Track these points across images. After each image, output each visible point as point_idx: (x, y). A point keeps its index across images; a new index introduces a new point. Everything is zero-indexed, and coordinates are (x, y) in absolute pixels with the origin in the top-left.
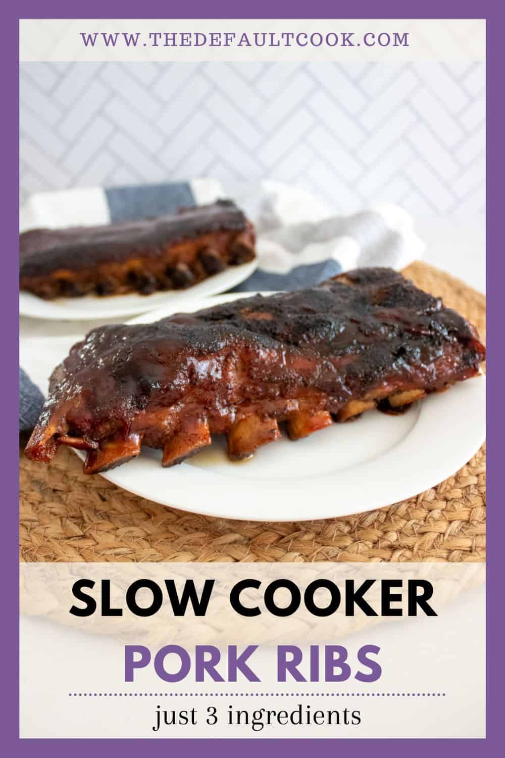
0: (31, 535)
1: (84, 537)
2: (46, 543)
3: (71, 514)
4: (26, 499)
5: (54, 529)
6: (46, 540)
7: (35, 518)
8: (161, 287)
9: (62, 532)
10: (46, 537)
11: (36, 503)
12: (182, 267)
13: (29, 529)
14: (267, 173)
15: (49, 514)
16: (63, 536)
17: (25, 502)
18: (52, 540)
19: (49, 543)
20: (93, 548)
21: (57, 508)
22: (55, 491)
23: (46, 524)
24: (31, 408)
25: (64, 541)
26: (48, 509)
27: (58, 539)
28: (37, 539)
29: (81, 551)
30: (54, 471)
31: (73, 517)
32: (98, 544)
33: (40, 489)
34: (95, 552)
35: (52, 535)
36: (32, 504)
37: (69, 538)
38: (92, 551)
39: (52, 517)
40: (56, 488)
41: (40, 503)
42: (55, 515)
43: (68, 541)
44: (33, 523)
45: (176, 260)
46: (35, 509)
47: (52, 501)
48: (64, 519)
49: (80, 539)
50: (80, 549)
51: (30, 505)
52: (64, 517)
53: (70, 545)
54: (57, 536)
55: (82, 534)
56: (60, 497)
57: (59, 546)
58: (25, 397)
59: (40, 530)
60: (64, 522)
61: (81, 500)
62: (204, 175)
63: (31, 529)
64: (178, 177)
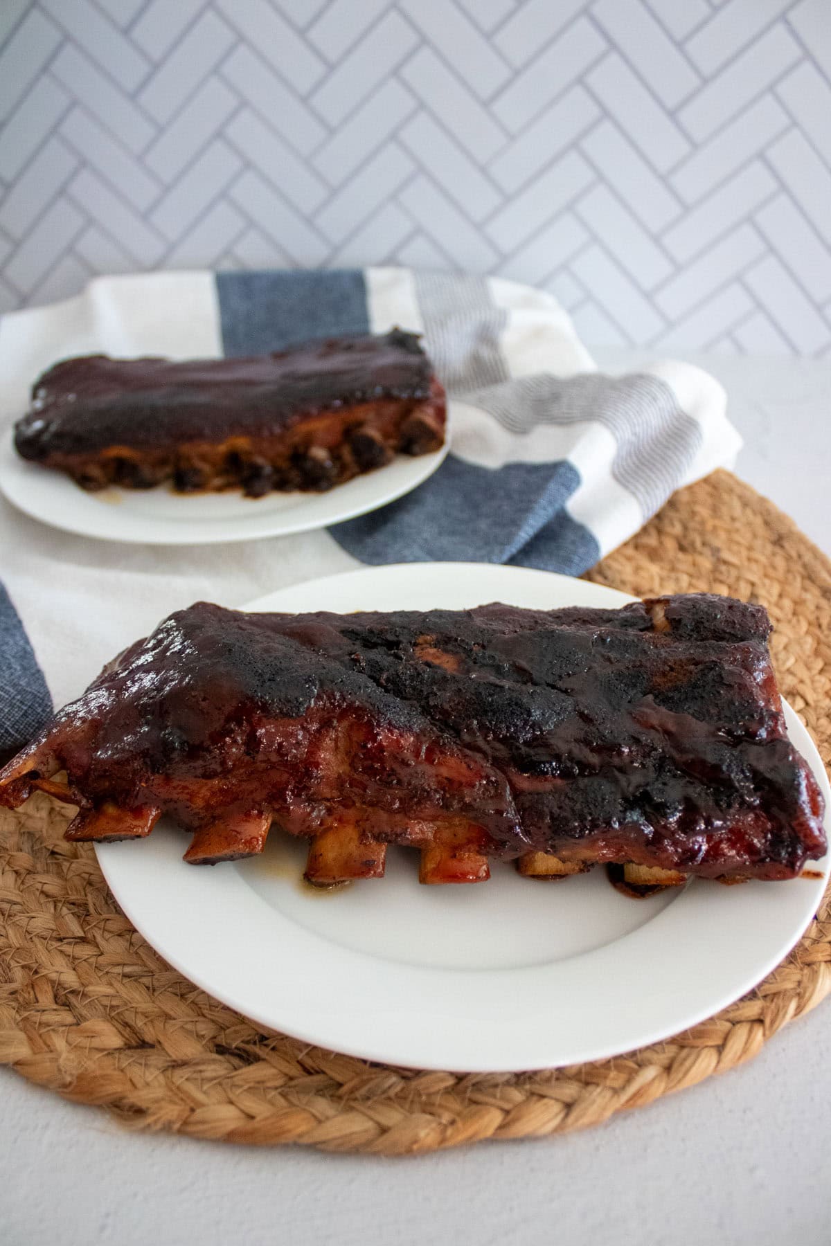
0: (8, 928)
1: (83, 940)
2: (27, 944)
3: (73, 898)
4: (9, 863)
5: (42, 920)
6: (29, 937)
7: (18, 900)
8: (282, 485)
9: (53, 927)
10: (29, 933)
11: (23, 871)
12: (320, 453)
13: (6, 916)
14: (501, 265)
15: (38, 893)
16: (55, 934)
17: (7, 868)
18: (36, 940)
19: (31, 945)
20: (93, 960)
21: (52, 884)
22: (53, 853)
23: (33, 912)
24: (26, 711)
25: (54, 943)
26: (39, 886)
27: (45, 939)
28: (15, 935)
29: (77, 962)
30: (58, 818)
31: (73, 904)
32: (102, 954)
33: (32, 847)
34: (96, 967)
35: (39, 931)
36: (16, 872)
37: (61, 940)
38: (90, 965)
39: (43, 899)
40: (55, 850)
41: (29, 872)
42: (47, 896)
43: (59, 944)
44: (14, 906)
45: (308, 442)
46: (19, 882)
47: (47, 872)
48: (60, 905)
49: (76, 943)
50: (74, 958)
51: (14, 875)
52: (61, 901)
53: (61, 952)
54: (45, 934)
55: (81, 934)
56: (59, 866)
57: (45, 952)
58: (19, 693)
59: (22, 920)
60: (59, 909)
61: (91, 874)
62: (390, 261)
63: (10, 916)
64: (347, 260)
